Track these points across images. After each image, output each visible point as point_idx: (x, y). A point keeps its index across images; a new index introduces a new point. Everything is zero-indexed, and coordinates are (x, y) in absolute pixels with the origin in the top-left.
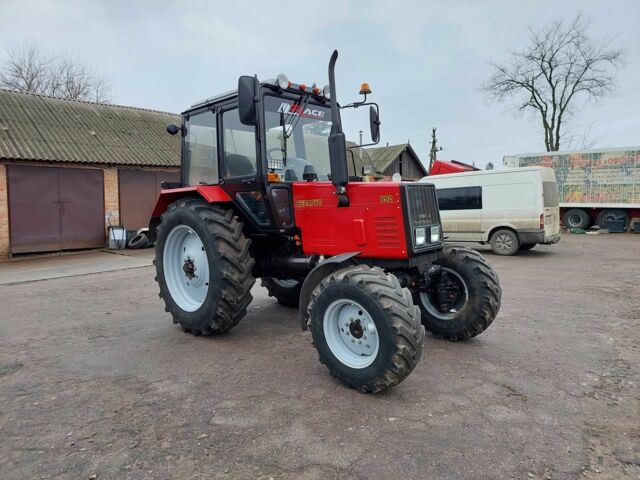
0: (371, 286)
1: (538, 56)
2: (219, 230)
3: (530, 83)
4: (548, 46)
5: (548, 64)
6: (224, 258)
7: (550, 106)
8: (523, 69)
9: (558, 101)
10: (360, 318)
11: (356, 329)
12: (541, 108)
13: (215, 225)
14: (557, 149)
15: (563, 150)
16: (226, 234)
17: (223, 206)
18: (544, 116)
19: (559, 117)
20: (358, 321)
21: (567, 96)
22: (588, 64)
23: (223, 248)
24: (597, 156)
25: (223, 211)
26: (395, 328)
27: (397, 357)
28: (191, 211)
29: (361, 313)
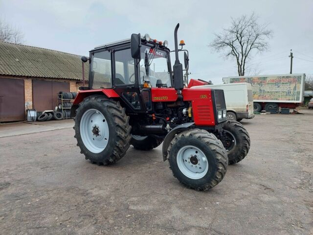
0: (205, 139)
1: (235, 31)
2: (114, 111)
3: (231, 44)
4: (240, 27)
5: (239, 36)
6: (118, 126)
7: (241, 55)
8: (228, 37)
9: (244, 53)
10: (196, 154)
11: (194, 160)
12: (236, 55)
13: (112, 109)
14: (243, 75)
15: (246, 75)
16: (118, 113)
17: (115, 99)
18: (238, 60)
19: (244, 60)
20: (196, 156)
21: (248, 51)
22: (257, 35)
23: (117, 121)
24: (265, 78)
25: (115, 102)
26: (218, 159)
27: (218, 173)
28: (99, 102)
29: (197, 152)
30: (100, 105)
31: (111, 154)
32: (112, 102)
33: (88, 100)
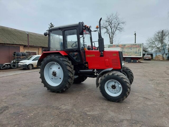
1: (108, 21)
2: (66, 63)
3: (106, 27)
4: (110, 19)
5: (110, 23)
6: (69, 71)
7: (111, 33)
8: (105, 24)
9: (113, 32)
12: (109, 33)
13: (65, 62)
15: (114, 44)
17: (66, 56)
18: (110, 36)
19: (113, 36)
20: (115, 85)
21: (114, 31)
22: (119, 24)
24: (125, 45)
25: (66, 58)
26: (127, 86)
27: (127, 92)
28: (57, 58)
29: (115, 83)
30: (58, 59)
31: (65, 86)
32: (64, 58)
33: (49, 57)
